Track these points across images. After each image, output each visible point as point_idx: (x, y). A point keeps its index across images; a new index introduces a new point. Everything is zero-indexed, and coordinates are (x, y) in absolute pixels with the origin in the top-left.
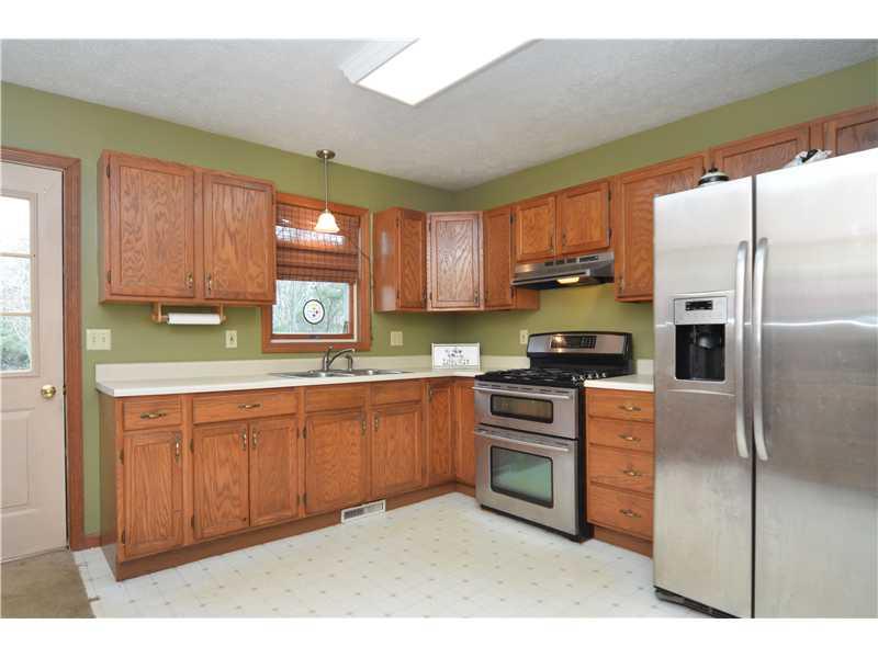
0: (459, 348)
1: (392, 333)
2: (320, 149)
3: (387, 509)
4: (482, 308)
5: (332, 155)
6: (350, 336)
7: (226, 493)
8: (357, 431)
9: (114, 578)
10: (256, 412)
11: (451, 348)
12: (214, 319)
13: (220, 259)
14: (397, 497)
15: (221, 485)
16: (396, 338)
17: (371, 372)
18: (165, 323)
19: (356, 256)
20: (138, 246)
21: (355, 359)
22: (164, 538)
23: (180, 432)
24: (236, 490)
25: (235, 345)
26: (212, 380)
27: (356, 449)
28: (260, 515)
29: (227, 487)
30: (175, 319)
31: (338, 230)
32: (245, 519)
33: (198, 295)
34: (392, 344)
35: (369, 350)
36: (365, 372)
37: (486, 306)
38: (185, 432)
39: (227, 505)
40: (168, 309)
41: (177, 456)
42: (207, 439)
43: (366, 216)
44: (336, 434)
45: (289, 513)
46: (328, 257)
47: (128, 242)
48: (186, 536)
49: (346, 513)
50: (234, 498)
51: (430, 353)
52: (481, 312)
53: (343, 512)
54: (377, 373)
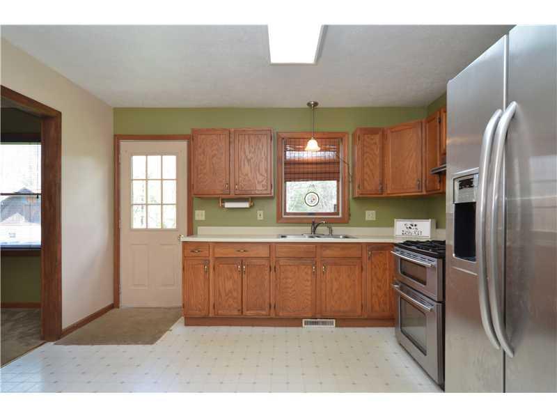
0: (414, 223)
1: (367, 212)
2: (308, 101)
3: (336, 326)
4: (424, 193)
5: (316, 104)
6: (337, 214)
7: (230, 295)
8: (310, 272)
9: (183, 324)
10: (245, 254)
11: (409, 223)
12: (246, 205)
13: (242, 174)
14: (344, 321)
15: (227, 291)
16: (370, 215)
17: (341, 237)
18: (223, 207)
19: (339, 163)
20: (205, 171)
21: (333, 228)
22: (200, 310)
23: (209, 261)
24: (235, 294)
25: (262, 218)
26: (241, 236)
27: (309, 283)
28: (247, 310)
29: (230, 292)
30: (228, 205)
31: (319, 149)
32: (239, 310)
33: (232, 192)
34: (367, 219)
35: (348, 223)
36: (337, 237)
37: (427, 191)
38: (211, 261)
39: (231, 301)
40: (224, 200)
41: (207, 272)
42: (221, 266)
43: (346, 136)
44: (295, 273)
45: (264, 313)
46: (319, 166)
47: (201, 169)
48: (211, 312)
49: (305, 322)
50: (235, 298)
51: (392, 225)
52: (423, 195)
53: (304, 320)
54: (346, 237)
